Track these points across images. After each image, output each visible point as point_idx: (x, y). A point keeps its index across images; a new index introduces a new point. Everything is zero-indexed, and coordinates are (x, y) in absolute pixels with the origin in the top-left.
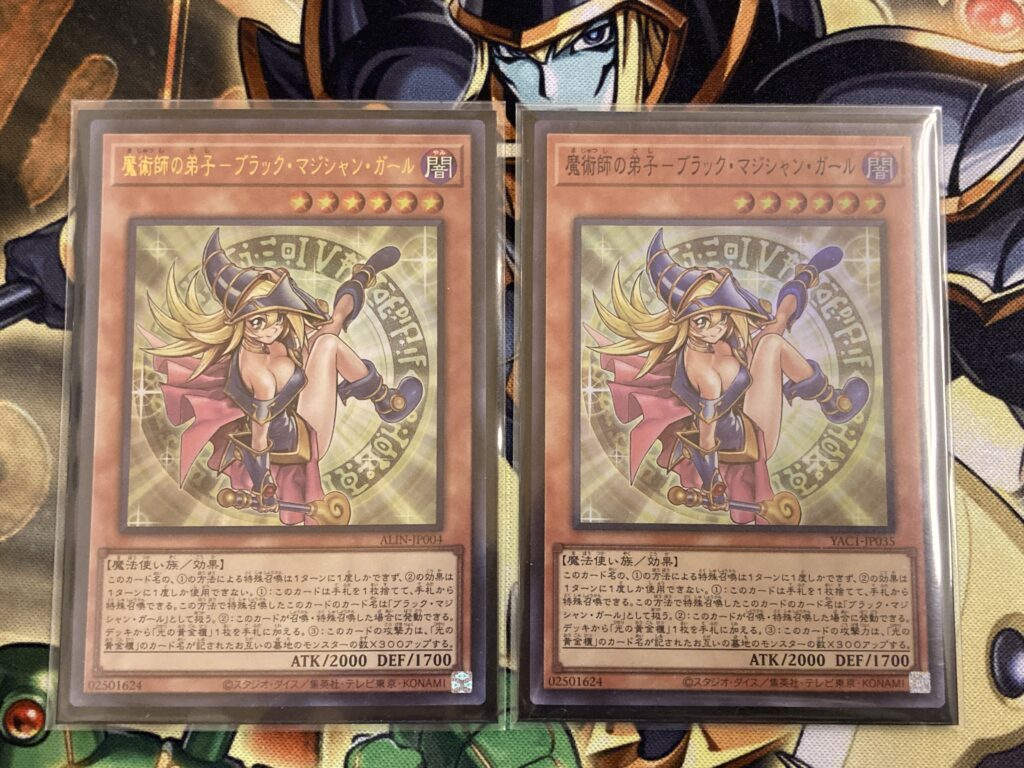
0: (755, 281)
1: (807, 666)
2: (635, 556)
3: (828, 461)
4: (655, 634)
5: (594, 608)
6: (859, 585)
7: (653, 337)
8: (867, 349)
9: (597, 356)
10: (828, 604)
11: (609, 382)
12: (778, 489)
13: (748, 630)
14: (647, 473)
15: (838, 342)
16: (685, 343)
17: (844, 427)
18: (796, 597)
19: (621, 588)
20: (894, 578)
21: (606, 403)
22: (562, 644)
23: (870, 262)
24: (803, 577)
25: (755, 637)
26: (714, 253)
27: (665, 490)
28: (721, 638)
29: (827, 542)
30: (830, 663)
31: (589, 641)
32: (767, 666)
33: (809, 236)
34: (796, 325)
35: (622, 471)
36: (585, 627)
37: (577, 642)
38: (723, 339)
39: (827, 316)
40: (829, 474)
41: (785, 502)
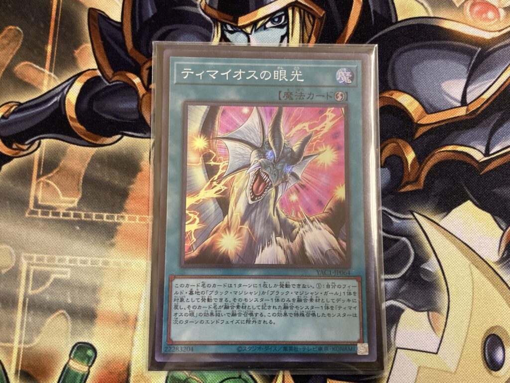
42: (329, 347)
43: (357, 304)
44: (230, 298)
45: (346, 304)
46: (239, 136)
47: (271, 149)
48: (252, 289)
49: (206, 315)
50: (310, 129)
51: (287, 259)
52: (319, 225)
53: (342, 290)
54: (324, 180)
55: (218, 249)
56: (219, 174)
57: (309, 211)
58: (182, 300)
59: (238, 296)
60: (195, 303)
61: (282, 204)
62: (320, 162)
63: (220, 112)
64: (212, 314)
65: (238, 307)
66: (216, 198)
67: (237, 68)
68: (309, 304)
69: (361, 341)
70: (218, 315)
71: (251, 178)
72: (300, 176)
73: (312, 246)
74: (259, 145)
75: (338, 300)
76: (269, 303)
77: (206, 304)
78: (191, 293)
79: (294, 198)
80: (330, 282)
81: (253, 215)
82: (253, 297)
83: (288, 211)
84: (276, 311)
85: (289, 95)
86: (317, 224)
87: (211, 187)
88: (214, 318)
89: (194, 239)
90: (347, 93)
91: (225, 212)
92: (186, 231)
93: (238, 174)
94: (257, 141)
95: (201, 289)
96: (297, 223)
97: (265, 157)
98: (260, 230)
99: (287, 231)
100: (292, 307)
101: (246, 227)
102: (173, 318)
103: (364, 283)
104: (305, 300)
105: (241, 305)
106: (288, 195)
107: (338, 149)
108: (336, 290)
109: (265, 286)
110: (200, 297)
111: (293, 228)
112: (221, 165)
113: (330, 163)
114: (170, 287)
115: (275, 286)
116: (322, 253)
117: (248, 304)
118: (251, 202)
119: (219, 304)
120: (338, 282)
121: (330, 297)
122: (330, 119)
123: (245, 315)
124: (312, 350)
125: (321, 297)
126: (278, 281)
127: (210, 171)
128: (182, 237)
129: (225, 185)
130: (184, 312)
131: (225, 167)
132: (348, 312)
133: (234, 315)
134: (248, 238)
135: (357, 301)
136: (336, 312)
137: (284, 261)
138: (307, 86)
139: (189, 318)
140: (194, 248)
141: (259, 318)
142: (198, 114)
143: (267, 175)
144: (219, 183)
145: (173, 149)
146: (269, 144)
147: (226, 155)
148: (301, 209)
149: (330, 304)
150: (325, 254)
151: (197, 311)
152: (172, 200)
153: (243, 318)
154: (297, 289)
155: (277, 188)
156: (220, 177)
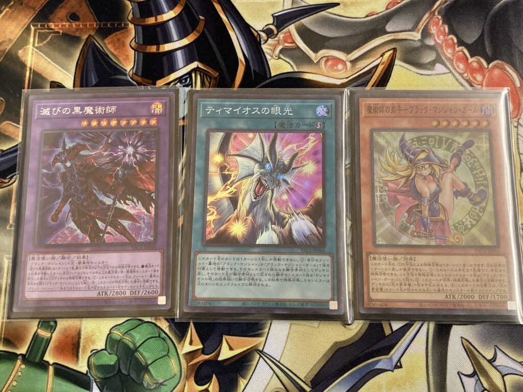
0: (441, 153)
1: (467, 299)
2: (399, 257)
3: (472, 221)
4: (407, 287)
5: (383, 277)
6: (486, 268)
7: (403, 174)
8: (486, 178)
9: (381, 181)
10: (475, 275)
11: (386, 191)
12: (453, 231)
13: (444, 285)
14: (402, 225)
15: (474, 176)
16: (415, 176)
17: (478, 208)
18: (462, 273)
19: (393, 269)
20: (500, 265)
21: (385, 199)
22: (371, 290)
23: (485, 146)
24: (464, 265)
25: (447, 288)
26: (425, 142)
27: (409, 232)
28: (433, 288)
29: (473, 251)
30: (477, 298)
31: (381, 289)
32: (452, 299)
33: (461, 136)
34: (458, 169)
35: (392, 224)
36: (380, 284)
37: (377, 290)
38: (430, 174)
39: (470, 166)
40: (473, 226)
41: (456, 236)
42: (309, 303)
43: (329, 273)
44: (238, 268)
45: (322, 273)
46: (245, 153)
47: (269, 162)
48: (254, 262)
49: (220, 279)
50: (297, 148)
51: (279, 241)
52: (303, 217)
53: (318, 263)
54: (307, 184)
55: (230, 233)
56: (231, 180)
57: (296, 206)
58: (203, 269)
59: (243, 267)
60: (213, 271)
61: (276, 202)
62: (304, 172)
63: (233, 137)
64: (225, 279)
65: (243, 274)
66: (229, 197)
67: (246, 106)
68: (295, 273)
69: (333, 299)
70: (229, 279)
71: (254, 184)
72: (289, 182)
73: (298, 231)
74: (260, 160)
75: (316, 270)
76: (265, 272)
77: (221, 272)
78: (210, 264)
79: (285, 197)
80: (310, 257)
81: (255, 209)
82: (254, 267)
83: (281, 206)
84: (271, 278)
85: (282, 125)
86: (301, 216)
87: (225, 189)
88: (226, 282)
89: (213, 226)
90: (324, 123)
91: (235, 207)
92: (207, 220)
93: (244, 181)
94: (259, 156)
95: (217, 261)
96: (287, 216)
97: (264, 168)
98: (260, 220)
99: (280, 221)
100: (282, 275)
101: (250, 218)
102: (197, 282)
103: (335, 258)
104: (292, 270)
105: (245, 272)
106: (281, 195)
107: (317, 162)
108: (315, 262)
109: (263, 259)
110: (216, 267)
111: (284, 218)
112: (233, 174)
113: (311, 173)
114: (195, 260)
115: (271, 259)
116: (305, 236)
117: (250, 272)
118: (254, 200)
119: (230, 272)
120: (316, 257)
121: (310, 268)
122: (312, 141)
123: (248, 280)
124: (296, 305)
125: (304, 267)
126: (272, 256)
127: (225, 178)
128: (205, 224)
129: (235, 188)
130: (204, 277)
131: (236, 176)
132: (323, 278)
133: (240, 279)
134: (250, 228)
135: (330, 270)
136: (314, 278)
137: (277, 242)
138: (294, 118)
139: (208, 281)
140: (213, 232)
141: (258, 282)
142: (217, 138)
143: (266, 181)
144: (231, 187)
145: (199, 163)
146: (267, 159)
147: (237, 167)
148: (290, 205)
149: (310, 273)
150: (307, 238)
151: (214, 277)
152: (197, 198)
153: (247, 282)
154: (286, 262)
155: (273, 191)
156: (231, 182)
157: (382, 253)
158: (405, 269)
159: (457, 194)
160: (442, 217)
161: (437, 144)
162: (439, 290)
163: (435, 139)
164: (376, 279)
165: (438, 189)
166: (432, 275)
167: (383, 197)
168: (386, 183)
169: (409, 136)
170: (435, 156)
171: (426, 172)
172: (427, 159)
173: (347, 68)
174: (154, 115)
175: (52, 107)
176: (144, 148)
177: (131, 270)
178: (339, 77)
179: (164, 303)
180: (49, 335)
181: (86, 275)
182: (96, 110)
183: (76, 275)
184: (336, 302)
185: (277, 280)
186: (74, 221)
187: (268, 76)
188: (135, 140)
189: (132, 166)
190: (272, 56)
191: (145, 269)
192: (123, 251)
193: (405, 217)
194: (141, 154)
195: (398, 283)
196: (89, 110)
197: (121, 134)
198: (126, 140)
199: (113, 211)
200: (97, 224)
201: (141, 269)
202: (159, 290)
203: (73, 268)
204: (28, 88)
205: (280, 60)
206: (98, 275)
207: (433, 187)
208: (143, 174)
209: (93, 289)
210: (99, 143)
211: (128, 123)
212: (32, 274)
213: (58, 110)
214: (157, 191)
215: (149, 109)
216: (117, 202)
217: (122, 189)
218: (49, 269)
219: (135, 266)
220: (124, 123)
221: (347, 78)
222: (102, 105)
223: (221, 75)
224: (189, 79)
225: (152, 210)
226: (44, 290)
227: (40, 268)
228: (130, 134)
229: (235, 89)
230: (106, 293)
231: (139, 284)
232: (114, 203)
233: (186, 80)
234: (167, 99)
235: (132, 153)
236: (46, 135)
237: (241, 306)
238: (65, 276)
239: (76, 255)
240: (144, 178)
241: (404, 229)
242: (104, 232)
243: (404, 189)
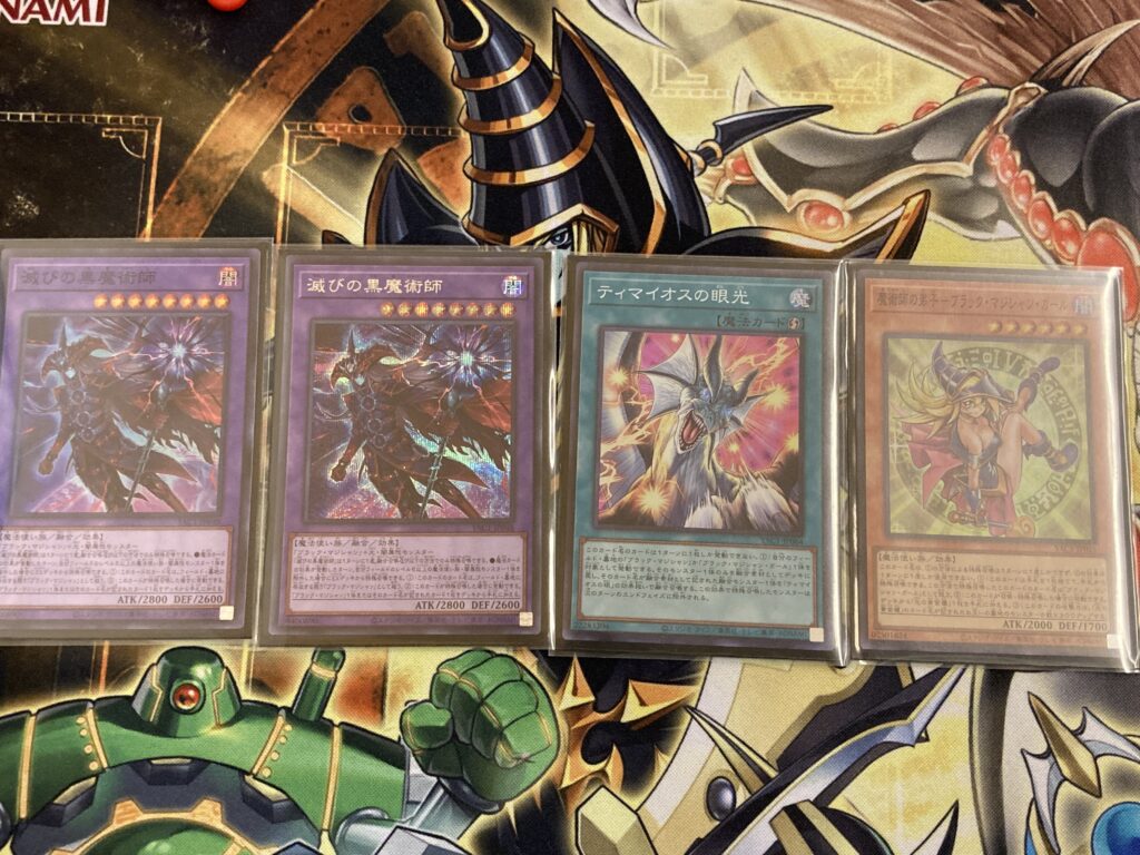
0: (1003, 378)
1: (1040, 629)
2: (927, 555)
3: (1053, 497)
4: (941, 606)
5: (902, 589)
6: (1074, 577)
8: (1077, 425)
10: (1054, 589)
11: (908, 441)
12: (1019, 514)
13: (1002, 604)
14: (933, 501)
15: (1058, 420)
16: (957, 418)
17: (1063, 475)
18: (1033, 585)
19: (918, 576)
20: (1096, 574)
22: (880, 611)
23: (1078, 368)
24: (1037, 571)
25: (1007, 610)
26: (977, 359)
27: (946, 513)
28: (985, 609)
29: (1052, 548)
30: (1056, 627)
31: (897, 610)
32: (1014, 628)
33: (1038, 350)
34: (1031, 407)
35: (918, 500)
36: (895, 601)
37: (890, 610)
38: (983, 415)
39: (1051, 402)
40: (1053, 505)
41: (1026, 522)
42: (776, 631)
43: (811, 581)
44: (652, 565)
45: (797, 580)
46: (666, 369)
47: (707, 386)
48: (681, 558)
49: (624, 586)
50: (756, 363)
51: (725, 523)
52: (765, 483)
53: (791, 563)
54: (772, 426)
55: (639, 508)
56: (641, 416)
57: (753, 465)
58: (595, 567)
59: (663, 566)
60: (612, 572)
61: (719, 455)
62: (768, 404)
63: (643, 340)
64: (631, 586)
65: (663, 578)
66: (638, 446)
67: (666, 286)
68: (751, 578)
69: (815, 625)
70: (639, 587)
71: (681, 423)
72: (742, 420)
73: (756, 507)
74: (691, 382)
75: (787, 575)
76: (702, 575)
77: (625, 573)
78: (606, 559)
79: (734, 448)
80: (778, 552)
81: (683, 467)
82: (682, 567)
83: (726, 465)
84: (710, 586)
85: (730, 320)
86: (762, 481)
87: (631, 431)
88: (634, 591)
89: (610, 494)
90: (803, 319)
91: (648, 463)
92: (601, 484)
93: (665, 417)
94: (689, 376)
95: (618, 555)
96: (737, 480)
97: (698, 397)
98: (691, 486)
99: (725, 488)
100: (729, 582)
101: (674, 482)
102: (584, 588)
103: (820, 555)
104: (747, 574)
105: (666, 575)
106: (727, 445)
107: (791, 389)
108: (785, 562)
109: (696, 554)
110: (617, 564)
111: (733, 485)
112: (644, 405)
113: (780, 407)
114: (580, 552)
115: (710, 554)
116: (768, 517)
117: (676, 575)
118: (680, 452)
119: (639, 574)
120: (787, 553)
121: (777, 570)
122: (782, 351)
123: (672, 588)
124: (754, 633)
125: (765, 570)
126: (713, 550)
127: (631, 413)
128: (597, 491)
129: (648, 430)
130: (597, 582)
131: (649, 408)
132: (798, 588)
133: (658, 587)
134: (675, 498)
135: (811, 576)
136: (784, 588)
137: (720, 526)
138: (751, 310)
139: (603, 589)
140: (610, 505)
141: (688, 592)
142: (616, 342)
143: (701, 419)
144: (641, 427)
145: (585, 384)
146: (704, 381)
147: (650, 394)
148: (743, 462)
149: (778, 579)
150: (771, 518)
151: (613, 582)
152: (583, 445)
153: (669, 591)
154: (735, 560)
155: (713, 436)
156: (641, 420)
157: (900, 549)
158: (937, 577)
159: (1028, 450)
160: (1001, 488)
161: (996, 362)
162: (993, 613)
163: (994, 354)
164: (888, 593)
165: (996, 440)
166: (982, 587)
167: (903, 452)
168: (908, 428)
169: (949, 348)
170: (992, 382)
171: (977, 411)
172: (980, 388)
173: (843, 224)
174: (506, 299)
175: (327, 278)
176: (492, 355)
177: (473, 565)
178: (829, 238)
179: (531, 623)
180: (332, 675)
181: (395, 573)
182: (407, 286)
183: (378, 572)
184: (821, 630)
185: (721, 589)
186: (372, 479)
187: (706, 234)
188: (475, 342)
189: (470, 386)
190: (713, 198)
191: (496, 565)
192: (458, 533)
193: (939, 488)
194: (486, 366)
195: (926, 599)
196: (394, 286)
197: (452, 329)
198: (460, 340)
199: (440, 464)
200: (412, 485)
201: (490, 565)
202: (520, 601)
203: (372, 560)
204: (283, 241)
205: (727, 205)
206: (416, 574)
207: (988, 436)
208: (490, 401)
209: (408, 597)
210: (413, 344)
211: (463, 311)
212: (301, 570)
213: (339, 284)
214: (515, 432)
215: (500, 288)
216: (447, 449)
217: (455, 425)
218: (332, 561)
219: (479, 560)
220: (455, 310)
221: (843, 241)
222: (417, 278)
223: (624, 228)
224: (567, 235)
225: (507, 463)
226: (322, 598)
227: (315, 561)
228: (467, 329)
229: (648, 255)
230: (430, 605)
231: (486, 591)
232: (441, 451)
233: (562, 235)
234: (529, 271)
235: (470, 364)
236: (317, 325)
237: (661, 631)
238: (360, 574)
239: (378, 538)
240: (491, 407)
241: (937, 509)
242: (425, 500)
243: (939, 439)
